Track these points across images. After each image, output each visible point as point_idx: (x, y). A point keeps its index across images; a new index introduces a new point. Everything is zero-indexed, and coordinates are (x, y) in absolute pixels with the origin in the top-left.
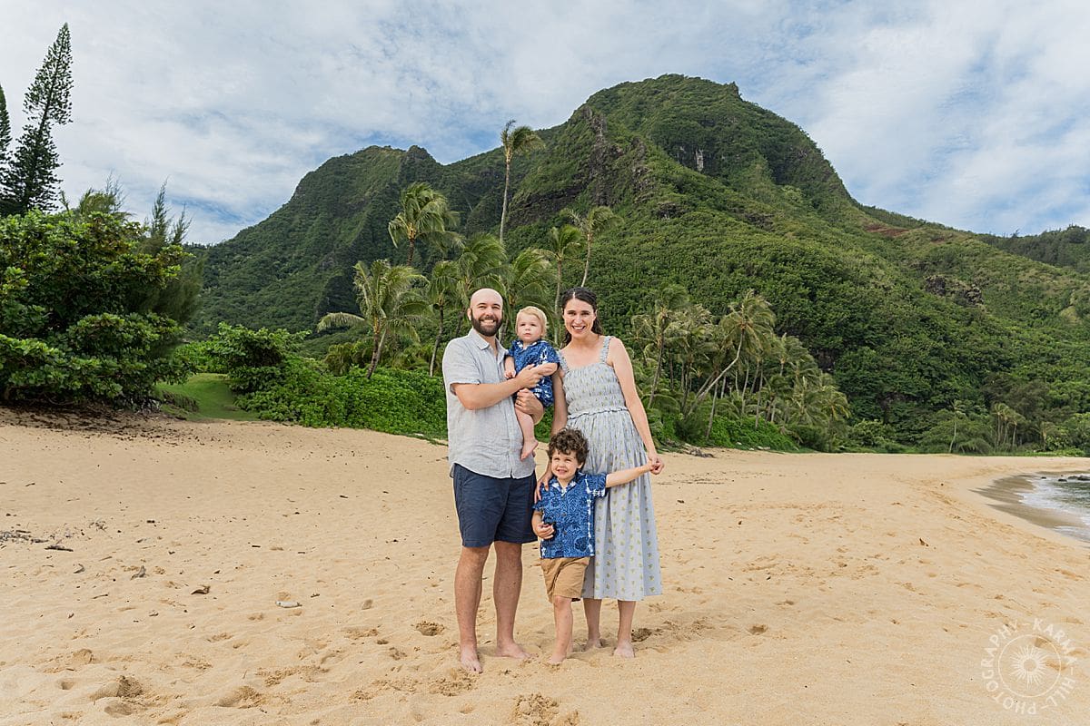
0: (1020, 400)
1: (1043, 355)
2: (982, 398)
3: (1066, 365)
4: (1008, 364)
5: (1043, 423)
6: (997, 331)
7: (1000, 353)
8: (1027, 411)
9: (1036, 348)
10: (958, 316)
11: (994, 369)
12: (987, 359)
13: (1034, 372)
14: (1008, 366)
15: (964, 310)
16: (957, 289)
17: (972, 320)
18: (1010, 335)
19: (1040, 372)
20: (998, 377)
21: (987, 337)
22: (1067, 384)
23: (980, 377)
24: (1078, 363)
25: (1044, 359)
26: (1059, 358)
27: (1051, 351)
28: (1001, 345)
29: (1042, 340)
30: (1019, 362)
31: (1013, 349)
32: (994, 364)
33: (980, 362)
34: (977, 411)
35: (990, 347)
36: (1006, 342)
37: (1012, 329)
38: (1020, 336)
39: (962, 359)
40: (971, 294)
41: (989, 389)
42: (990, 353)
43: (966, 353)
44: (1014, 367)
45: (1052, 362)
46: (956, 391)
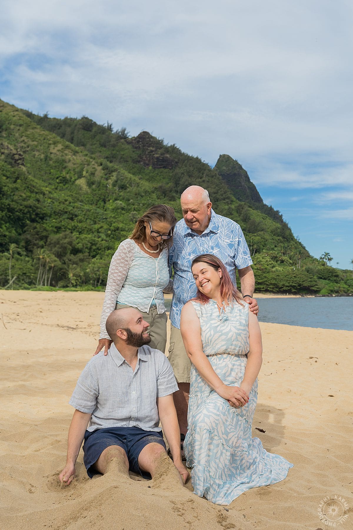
0: (55, 246)
1: (66, 212)
2: (23, 243)
3: (81, 222)
4: (43, 217)
5: (71, 265)
6: (35, 190)
7: (37, 208)
8: (59, 256)
9: (62, 206)
10: (8, 174)
11: (33, 221)
12: (29, 212)
13: (58, 225)
14: (42, 219)
15: (12, 169)
16: (6, 151)
17: (17, 178)
18: (44, 194)
19: (63, 225)
20: (35, 228)
21: (28, 194)
22: (83, 236)
23: (23, 226)
24: (88, 221)
25: (66, 216)
26: (76, 216)
27: (72, 210)
28: (38, 201)
29: (66, 201)
30: (50, 216)
31: (47, 205)
32: (33, 217)
33: (23, 213)
34: (19, 254)
35: (31, 202)
36: (41, 200)
37: (46, 190)
38: (52, 196)
39: (11, 210)
40: (17, 157)
41: (28, 237)
42: (30, 207)
43: (13, 205)
44: (46, 220)
45: (72, 219)
46: (5, 236)
